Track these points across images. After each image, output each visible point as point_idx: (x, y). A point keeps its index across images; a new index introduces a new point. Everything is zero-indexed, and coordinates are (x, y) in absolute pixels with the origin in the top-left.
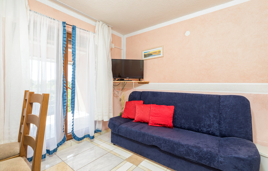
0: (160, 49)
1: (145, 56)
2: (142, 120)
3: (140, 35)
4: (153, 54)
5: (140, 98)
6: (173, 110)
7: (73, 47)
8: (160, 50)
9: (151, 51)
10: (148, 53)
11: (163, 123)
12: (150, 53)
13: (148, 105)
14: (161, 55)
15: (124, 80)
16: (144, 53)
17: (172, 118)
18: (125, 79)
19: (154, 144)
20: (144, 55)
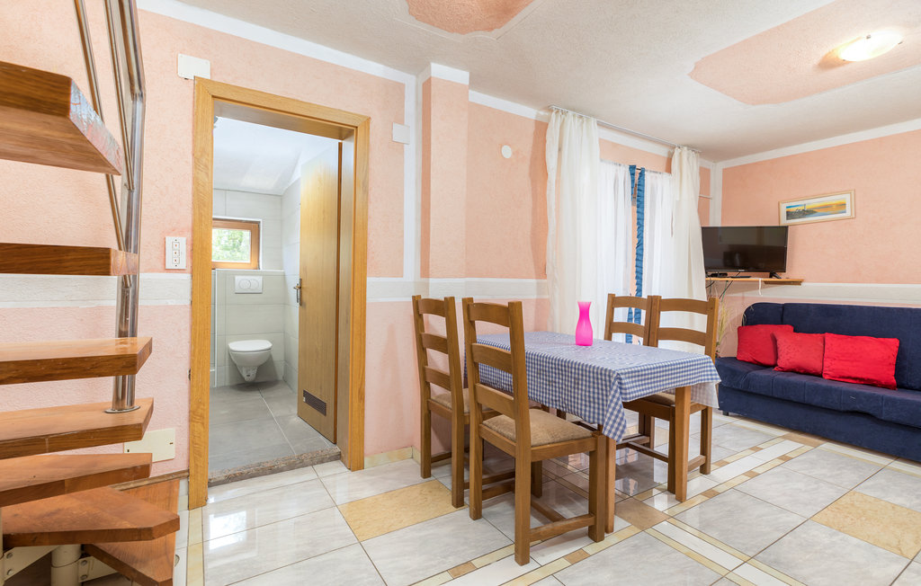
0: (846, 198)
1: (790, 215)
2: (800, 368)
3: (773, 161)
4: (820, 212)
5: (782, 319)
6: (896, 349)
7: (640, 210)
8: (842, 201)
9: (811, 204)
10: (801, 208)
11: (865, 376)
12: (807, 207)
13: (814, 335)
14: (848, 214)
15: (726, 274)
16: (787, 207)
17: (893, 367)
18: (729, 274)
19: (858, 407)
20: (787, 212)
